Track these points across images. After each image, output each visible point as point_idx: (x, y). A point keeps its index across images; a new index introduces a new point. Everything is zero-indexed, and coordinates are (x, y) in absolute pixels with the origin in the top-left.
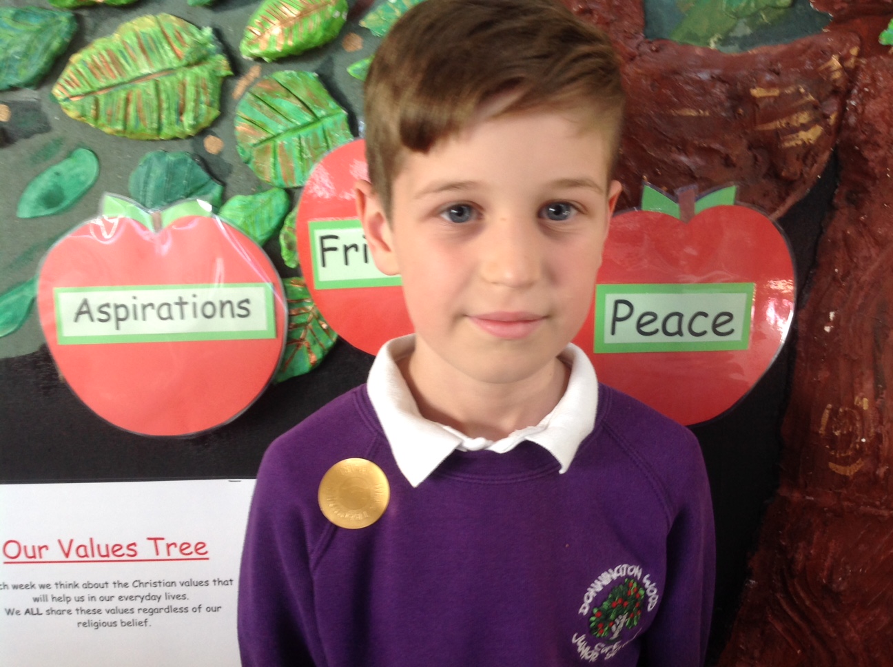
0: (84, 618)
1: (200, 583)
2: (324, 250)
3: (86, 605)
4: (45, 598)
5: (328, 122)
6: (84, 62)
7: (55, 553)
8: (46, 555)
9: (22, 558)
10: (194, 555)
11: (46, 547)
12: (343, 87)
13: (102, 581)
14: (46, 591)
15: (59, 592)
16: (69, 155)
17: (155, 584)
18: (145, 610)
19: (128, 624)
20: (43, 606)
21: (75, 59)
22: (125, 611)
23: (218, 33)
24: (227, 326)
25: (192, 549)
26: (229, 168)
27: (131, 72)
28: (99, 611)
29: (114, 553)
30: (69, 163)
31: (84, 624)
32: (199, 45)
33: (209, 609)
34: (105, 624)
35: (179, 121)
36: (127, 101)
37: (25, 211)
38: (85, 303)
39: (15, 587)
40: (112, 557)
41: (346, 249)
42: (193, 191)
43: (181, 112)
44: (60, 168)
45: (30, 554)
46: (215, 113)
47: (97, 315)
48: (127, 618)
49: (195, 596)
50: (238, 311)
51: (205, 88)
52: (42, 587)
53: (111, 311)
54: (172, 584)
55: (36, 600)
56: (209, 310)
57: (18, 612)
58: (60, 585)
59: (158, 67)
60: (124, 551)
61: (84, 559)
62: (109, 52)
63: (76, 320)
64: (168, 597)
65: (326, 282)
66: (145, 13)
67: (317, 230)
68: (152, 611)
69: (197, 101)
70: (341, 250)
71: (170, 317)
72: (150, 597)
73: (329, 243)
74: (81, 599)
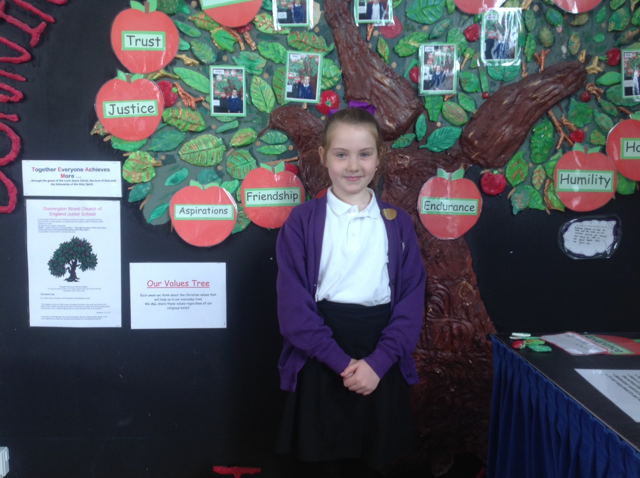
0: (170, 306)
1: (206, 295)
2: (248, 196)
3: (171, 302)
4: (158, 299)
5: (251, 163)
6: (188, 146)
7: (163, 285)
8: (161, 285)
9: (153, 286)
10: (205, 286)
11: (161, 283)
12: (255, 154)
13: (176, 294)
14: (159, 297)
15: (163, 297)
16: (181, 169)
17: (193, 295)
18: (189, 304)
19: (183, 308)
20: (157, 302)
21: (185, 144)
22: (183, 304)
23: (223, 140)
24: (221, 216)
25: (205, 284)
26: (223, 175)
27: (200, 148)
28: (175, 304)
29: (182, 285)
30: (180, 171)
31: (169, 308)
32: (219, 143)
33: (208, 304)
34: (176, 308)
35: (211, 162)
36: (199, 156)
37: (167, 184)
38: (183, 208)
39: (149, 296)
40: (181, 286)
41: (254, 196)
42: (213, 180)
43: (212, 159)
44: (177, 173)
45: (156, 285)
46: (221, 160)
47: (186, 212)
48: (183, 306)
49: (205, 299)
50: (224, 212)
51: (219, 153)
52: (158, 296)
53: (190, 211)
54: (198, 295)
55: (155, 300)
56: (216, 212)
57: (149, 304)
58: (163, 295)
59: (208, 147)
60: (185, 284)
61: (172, 287)
62: (195, 143)
63: (180, 213)
64: (196, 299)
65: (249, 205)
66: (204, 134)
67: (247, 191)
68: (191, 304)
69: (217, 157)
70: (253, 196)
71: (206, 213)
72: (191, 299)
73: (249, 194)
74: (170, 300)
